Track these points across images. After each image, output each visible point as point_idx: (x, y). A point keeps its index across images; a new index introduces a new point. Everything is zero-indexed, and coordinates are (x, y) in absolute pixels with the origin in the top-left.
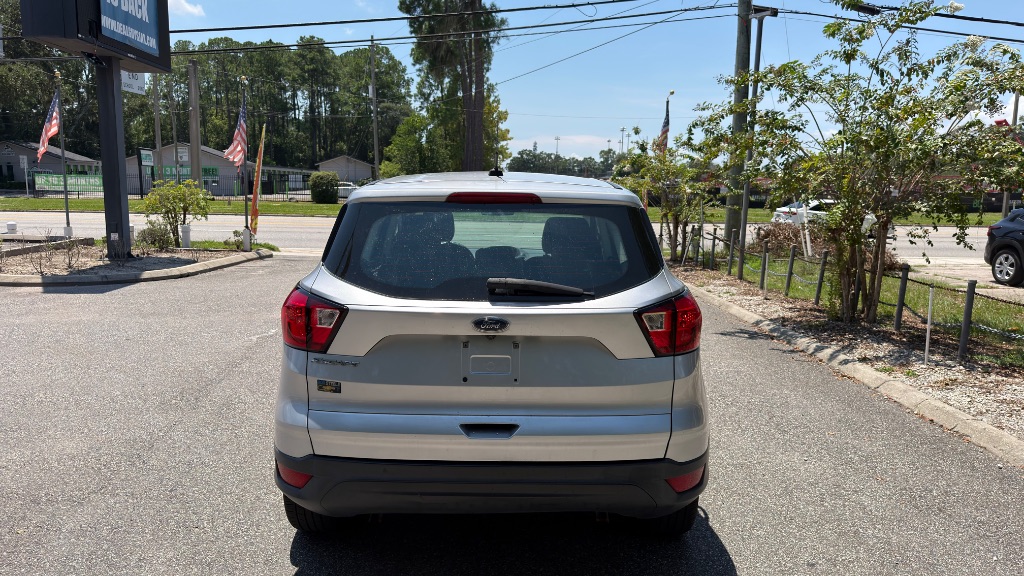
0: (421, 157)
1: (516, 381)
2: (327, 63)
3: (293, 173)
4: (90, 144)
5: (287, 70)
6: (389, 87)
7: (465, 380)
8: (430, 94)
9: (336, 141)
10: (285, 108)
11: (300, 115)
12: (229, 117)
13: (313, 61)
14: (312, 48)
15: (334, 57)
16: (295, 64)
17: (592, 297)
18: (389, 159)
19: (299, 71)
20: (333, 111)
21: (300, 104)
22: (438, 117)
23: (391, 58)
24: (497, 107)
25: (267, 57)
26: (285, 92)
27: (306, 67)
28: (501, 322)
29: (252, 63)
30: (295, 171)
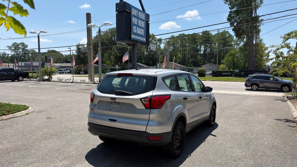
0: (233, 63)
1: (118, 111)
2: (210, 37)
3: (195, 69)
4: (150, 63)
5: (198, 41)
6: (228, 43)
7: (110, 110)
8: (239, 44)
9: (211, 59)
10: (198, 51)
11: (202, 52)
12: (182, 54)
13: (206, 37)
14: (206, 34)
15: (212, 36)
16: (201, 39)
17: (133, 95)
18: (223, 64)
19: (201, 40)
20: (211, 51)
21: (202, 50)
22: (241, 50)
23: (229, 34)
24: (264, 46)
25: (193, 38)
26: (198, 46)
27: (204, 39)
28: (115, 99)
29: (189, 39)
30: (196, 68)
